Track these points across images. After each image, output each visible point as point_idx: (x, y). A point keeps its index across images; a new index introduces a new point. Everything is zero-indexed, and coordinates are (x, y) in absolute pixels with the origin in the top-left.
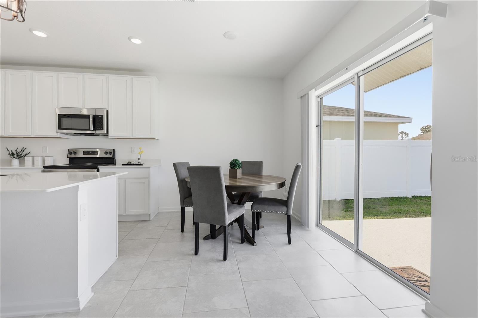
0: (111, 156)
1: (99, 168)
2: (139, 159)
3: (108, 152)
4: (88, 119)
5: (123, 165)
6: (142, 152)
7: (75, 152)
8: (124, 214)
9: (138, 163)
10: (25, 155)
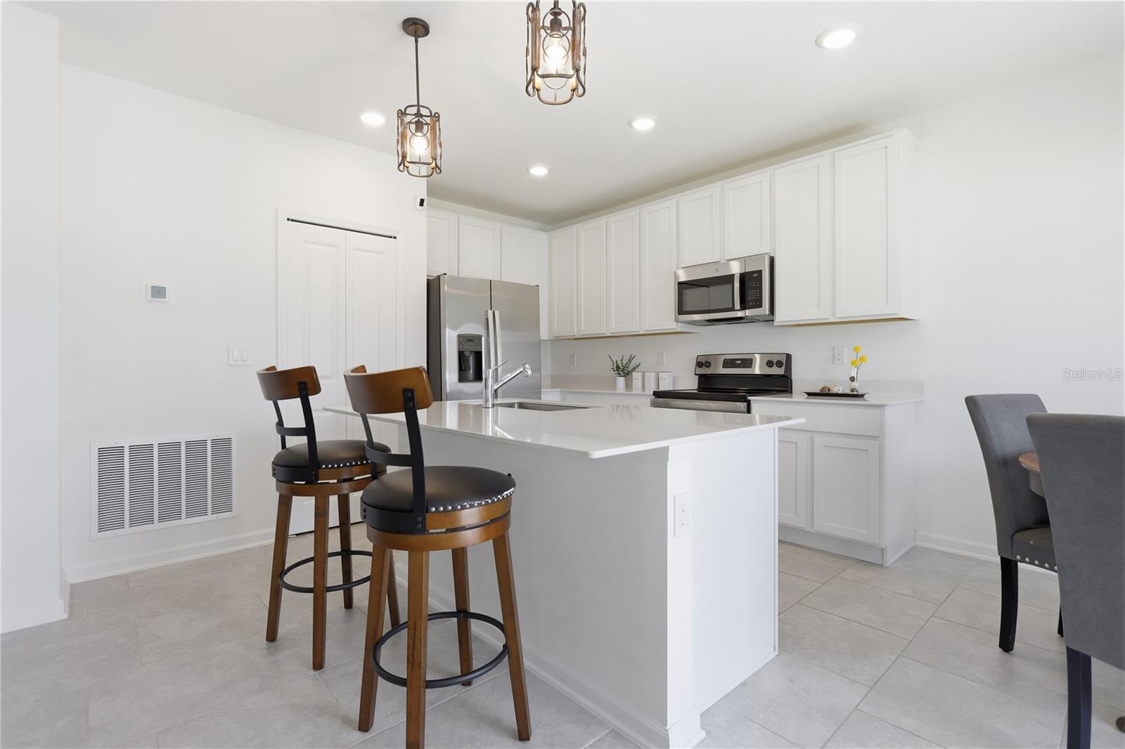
0: (781, 371)
1: (750, 400)
2: (852, 379)
3: (775, 362)
4: (730, 285)
5: (810, 394)
6: (862, 359)
7: (708, 362)
8: (809, 529)
9: (850, 393)
10: (634, 369)
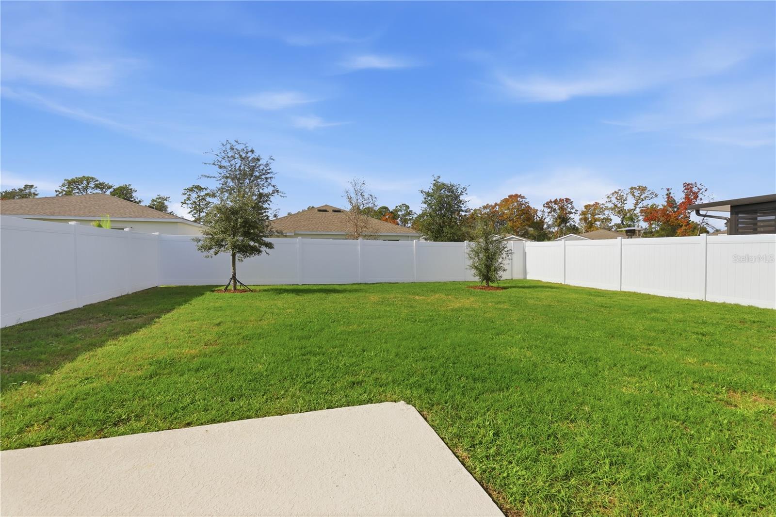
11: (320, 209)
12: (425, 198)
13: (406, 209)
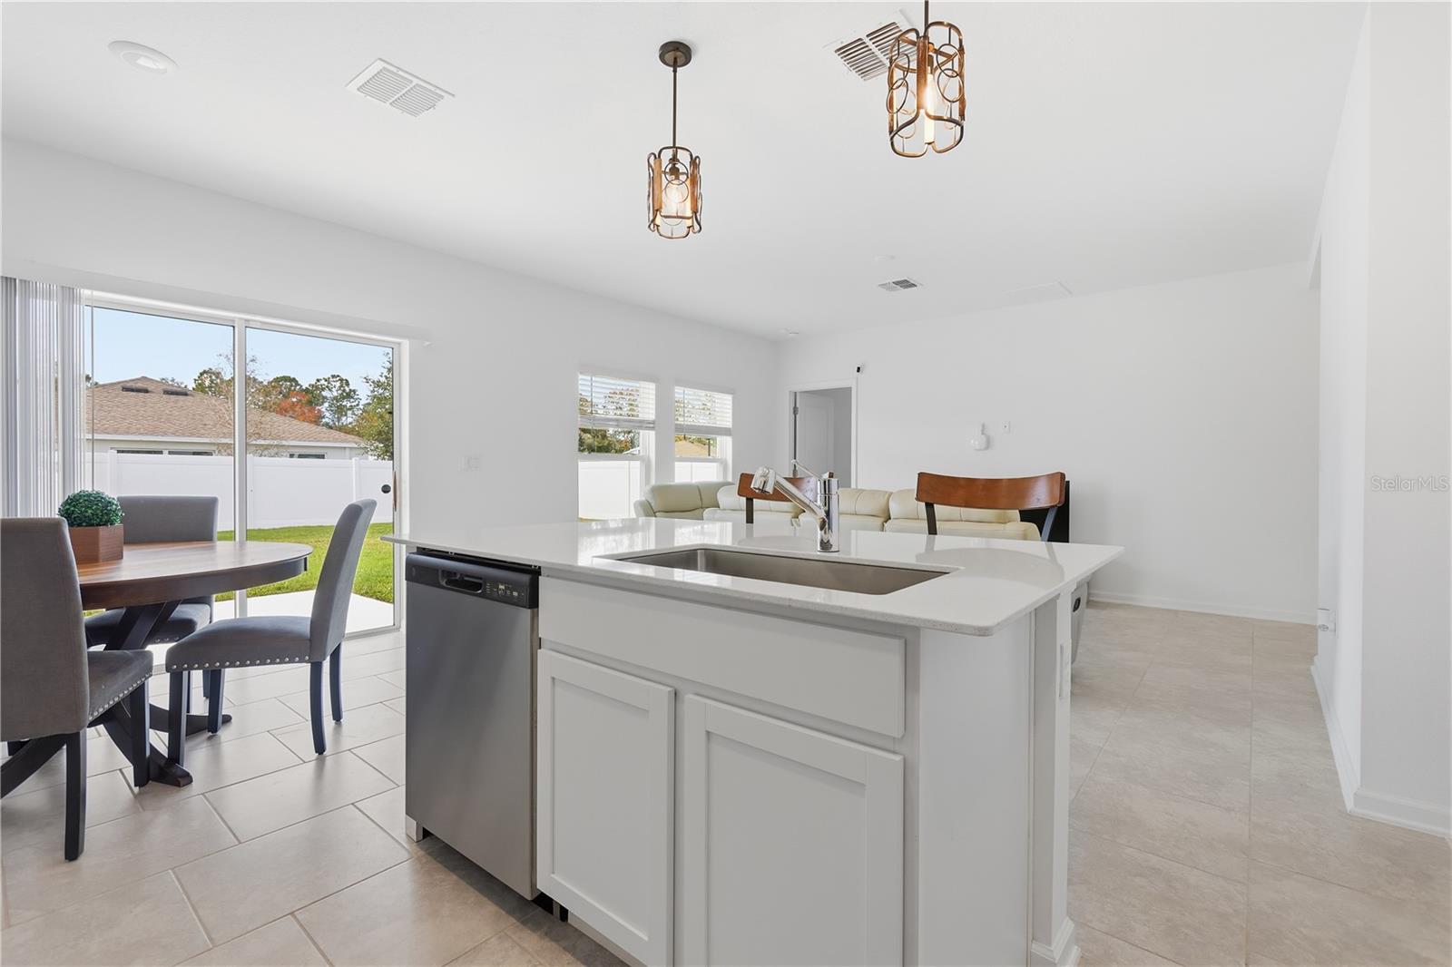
11: (128, 385)
12: (373, 391)
13: (342, 386)
